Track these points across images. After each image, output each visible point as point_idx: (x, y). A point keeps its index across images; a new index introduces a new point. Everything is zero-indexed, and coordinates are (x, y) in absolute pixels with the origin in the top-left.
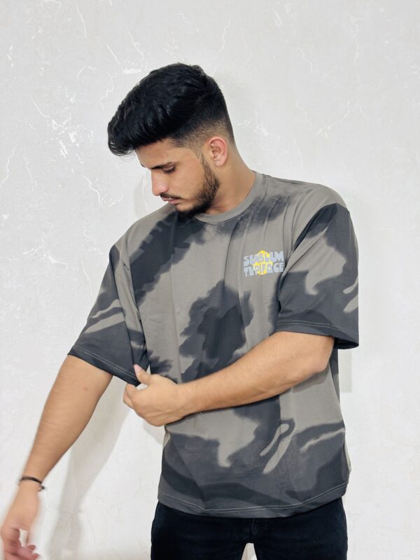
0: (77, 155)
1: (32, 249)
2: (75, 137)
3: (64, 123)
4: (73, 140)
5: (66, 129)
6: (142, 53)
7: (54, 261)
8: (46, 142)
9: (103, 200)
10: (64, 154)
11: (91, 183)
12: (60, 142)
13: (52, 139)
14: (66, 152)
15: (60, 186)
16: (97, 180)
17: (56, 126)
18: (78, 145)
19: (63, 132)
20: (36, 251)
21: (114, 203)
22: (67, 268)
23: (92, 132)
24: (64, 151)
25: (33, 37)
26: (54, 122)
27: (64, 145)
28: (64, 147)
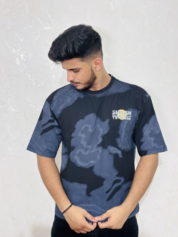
0: (24, 64)
1: (4, 105)
2: (23, 56)
3: (18, 50)
4: (22, 58)
5: (19, 53)
6: (53, 21)
7: (14, 111)
8: (10, 58)
9: (35, 84)
10: (18, 64)
11: (30, 77)
12: (17, 59)
13: (13, 57)
14: (20, 63)
15: (16, 78)
16: (33, 75)
17: (15, 52)
18: (24, 60)
19: (18, 54)
20: (6, 106)
21: (40, 86)
22: (19, 113)
23: (31, 54)
24: (18, 63)
25: (5, 13)
26: (14, 50)
27: (18, 60)
28: (18, 61)
